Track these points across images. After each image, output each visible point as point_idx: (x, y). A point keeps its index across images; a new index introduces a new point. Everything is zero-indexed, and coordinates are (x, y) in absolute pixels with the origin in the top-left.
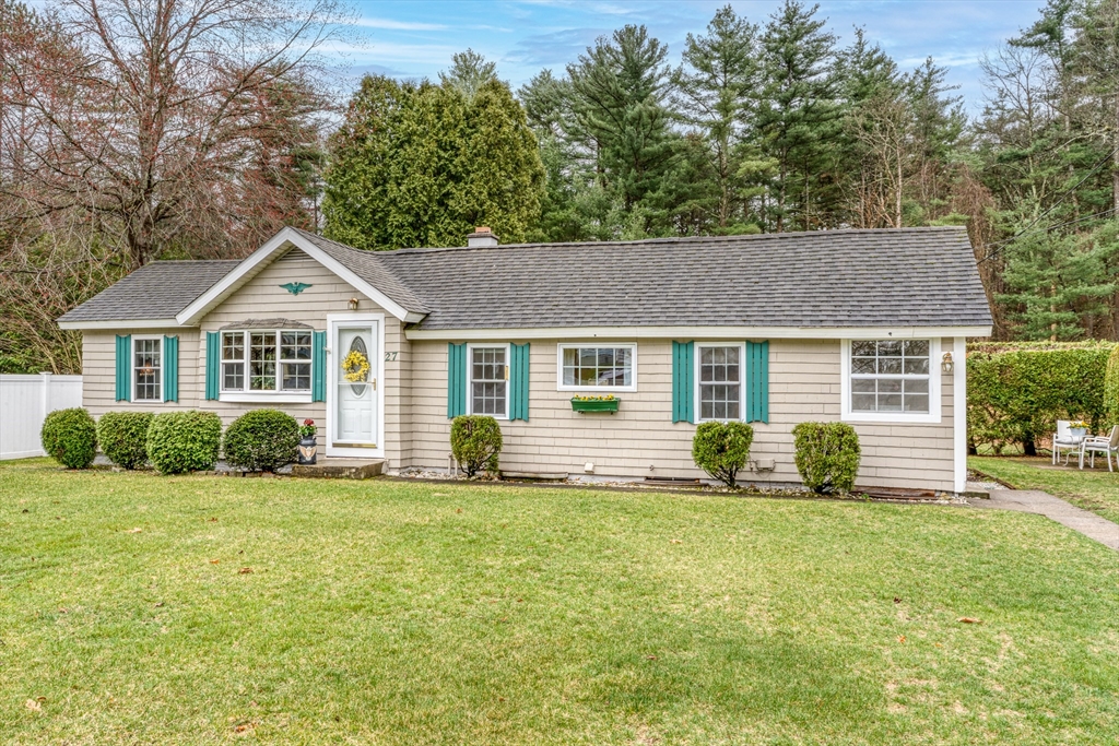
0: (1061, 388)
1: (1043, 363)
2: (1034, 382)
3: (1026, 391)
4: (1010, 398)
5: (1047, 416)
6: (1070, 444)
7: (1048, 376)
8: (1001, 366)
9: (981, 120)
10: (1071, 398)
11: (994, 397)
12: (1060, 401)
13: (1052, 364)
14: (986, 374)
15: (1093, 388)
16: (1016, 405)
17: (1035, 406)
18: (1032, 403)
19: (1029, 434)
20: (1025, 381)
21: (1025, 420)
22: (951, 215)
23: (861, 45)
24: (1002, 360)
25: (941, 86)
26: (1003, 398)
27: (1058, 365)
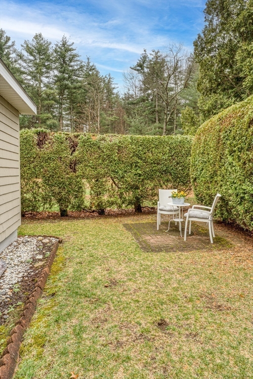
0: (158, 164)
1: (147, 146)
2: (141, 159)
3: (136, 166)
4: (125, 171)
5: (150, 185)
6: (172, 211)
7: (150, 155)
8: (119, 147)
9: (124, 96)
10: (165, 171)
11: (113, 171)
12: (158, 174)
13: (153, 146)
14: (108, 152)
15: (178, 164)
16: (130, 178)
17: (142, 178)
18: (140, 175)
19: (138, 199)
20: (136, 159)
21: (136, 189)
22: (114, 116)
23: (89, 63)
24: (120, 142)
25: (112, 83)
26: (120, 172)
27: (156, 147)
